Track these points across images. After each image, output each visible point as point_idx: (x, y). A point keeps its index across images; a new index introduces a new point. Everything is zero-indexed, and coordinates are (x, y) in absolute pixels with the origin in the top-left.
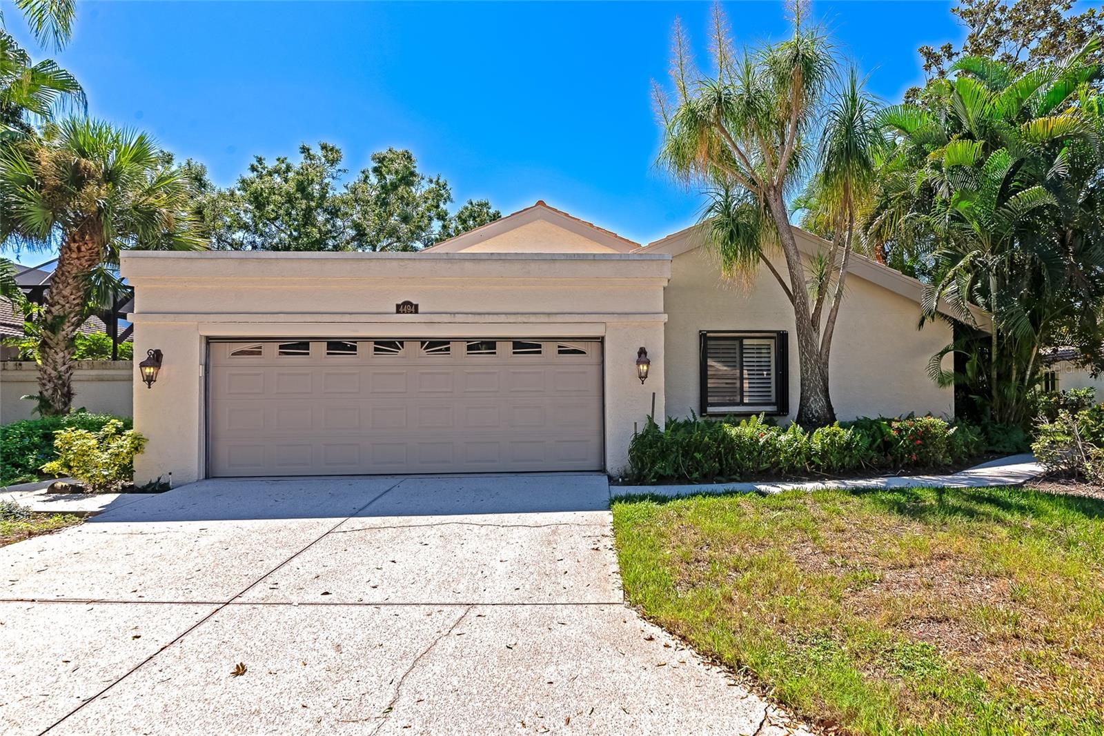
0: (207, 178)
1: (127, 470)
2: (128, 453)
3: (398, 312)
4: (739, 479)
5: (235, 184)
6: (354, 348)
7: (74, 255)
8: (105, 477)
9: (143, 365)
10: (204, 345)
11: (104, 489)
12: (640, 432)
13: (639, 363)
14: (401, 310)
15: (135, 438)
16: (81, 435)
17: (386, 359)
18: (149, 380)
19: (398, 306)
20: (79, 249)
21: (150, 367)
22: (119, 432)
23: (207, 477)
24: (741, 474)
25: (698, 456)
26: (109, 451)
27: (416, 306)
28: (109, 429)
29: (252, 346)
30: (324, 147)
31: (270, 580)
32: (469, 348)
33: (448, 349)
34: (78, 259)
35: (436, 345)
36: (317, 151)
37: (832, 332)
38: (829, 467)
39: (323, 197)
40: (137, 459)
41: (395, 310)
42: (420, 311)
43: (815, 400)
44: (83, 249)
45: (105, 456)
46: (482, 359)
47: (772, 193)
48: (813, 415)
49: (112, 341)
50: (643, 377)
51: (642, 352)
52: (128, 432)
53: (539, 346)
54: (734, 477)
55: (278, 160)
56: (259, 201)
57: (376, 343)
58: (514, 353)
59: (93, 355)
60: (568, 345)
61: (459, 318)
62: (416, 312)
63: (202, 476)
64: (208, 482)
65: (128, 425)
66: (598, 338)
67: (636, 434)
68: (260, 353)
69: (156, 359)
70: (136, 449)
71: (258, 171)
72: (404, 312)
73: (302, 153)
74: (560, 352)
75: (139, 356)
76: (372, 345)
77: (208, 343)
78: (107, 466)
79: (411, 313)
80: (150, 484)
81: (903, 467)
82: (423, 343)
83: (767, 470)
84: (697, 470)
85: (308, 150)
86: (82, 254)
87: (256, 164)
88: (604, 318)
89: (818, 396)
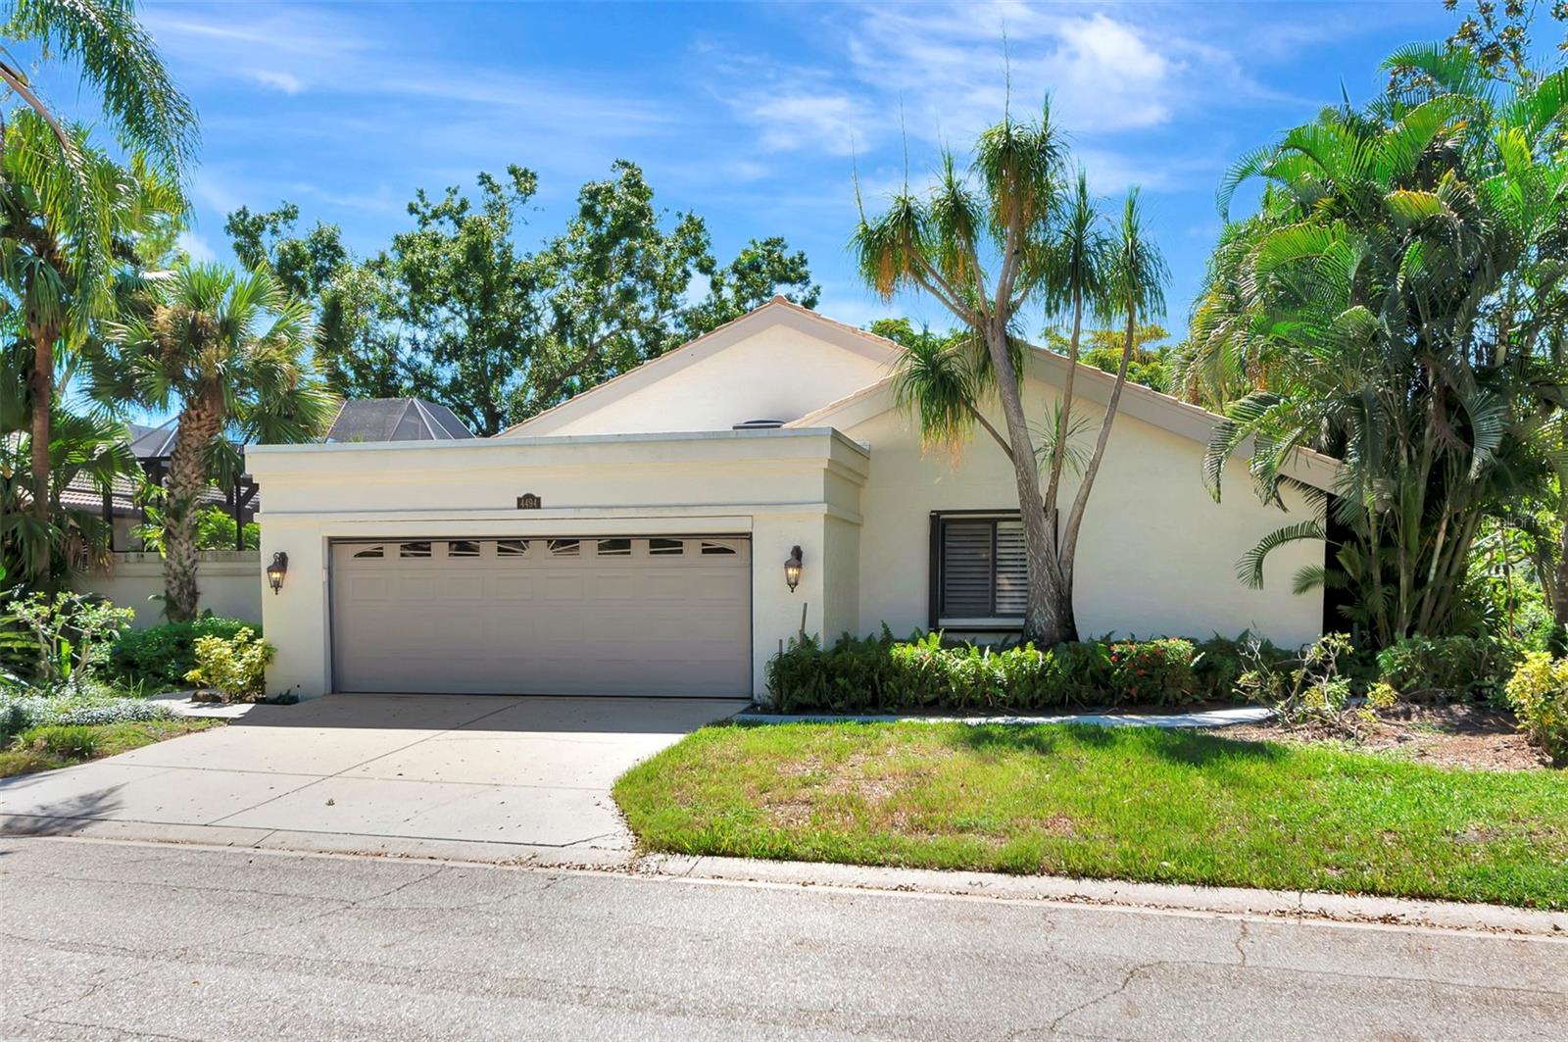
0: (342, 242)
1: (258, 681)
2: (260, 663)
3: (519, 507)
5: (387, 246)
6: (476, 549)
7: (194, 425)
8: (240, 686)
9: (270, 570)
10: (326, 547)
11: (240, 698)
12: (785, 651)
13: (788, 565)
14: (522, 504)
15: (266, 648)
16: (217, 643)
17: (509, 561)
18: (277, 585)
19: (519, 500)
20: (198, 416)
21: (276, 572)
22: (251, 640)
23: (333, 692)
24: (901, 705)
25: (841, 681)
26: (243, 661)
27: (539, 499)
28: (241, 637)
29: (372, 548)
30: (513, 170)
32: (601, 547)
33: (578, 549)
34: (198, 429)
35: (565, 544)
36: (502, 178)
37: (1081, 515)
38: (1016, 700)
39: (506, 265)
40: (268, 668)
41: (516, 505)
42: (542, 505)
43: (1040, 612)
44: (203, 416)
45: (239, 665)
46: (615, 561)
47: (989, 328)
48: (1035, 633)
49: (235, 523)
50: (793, 585)
51: (797, 553)
52: (258, 641)
53: (681, 544)
54: (890, 709)
57: (500, 543)
58: (651, 553)
60: (715, 546)
61: (584, 513)
62: (539, 507)
63: (329, 690)
64: (336, 697)
65: (259, 634)
66: (746, 534)
67: (781, 653)
68: (381, 554)
69: (281, 563)
70: (267, 659)
71: (418, 213)
72: (525, 508)
73: (481, 183)
74: (704, 551)
75: (267, 559)
76: (495, 545)
77: (330, 544)
78: (242, 676)
79: (533, 507)
80: (280, 697)
81: (1119, 704)
82: (550, 542)
83: (935, 702)
84: (843, 699)
85: (489, 178)
86: (202, 423)
87: (416, 199)
88: (750, 511)
89: (1045, 607)
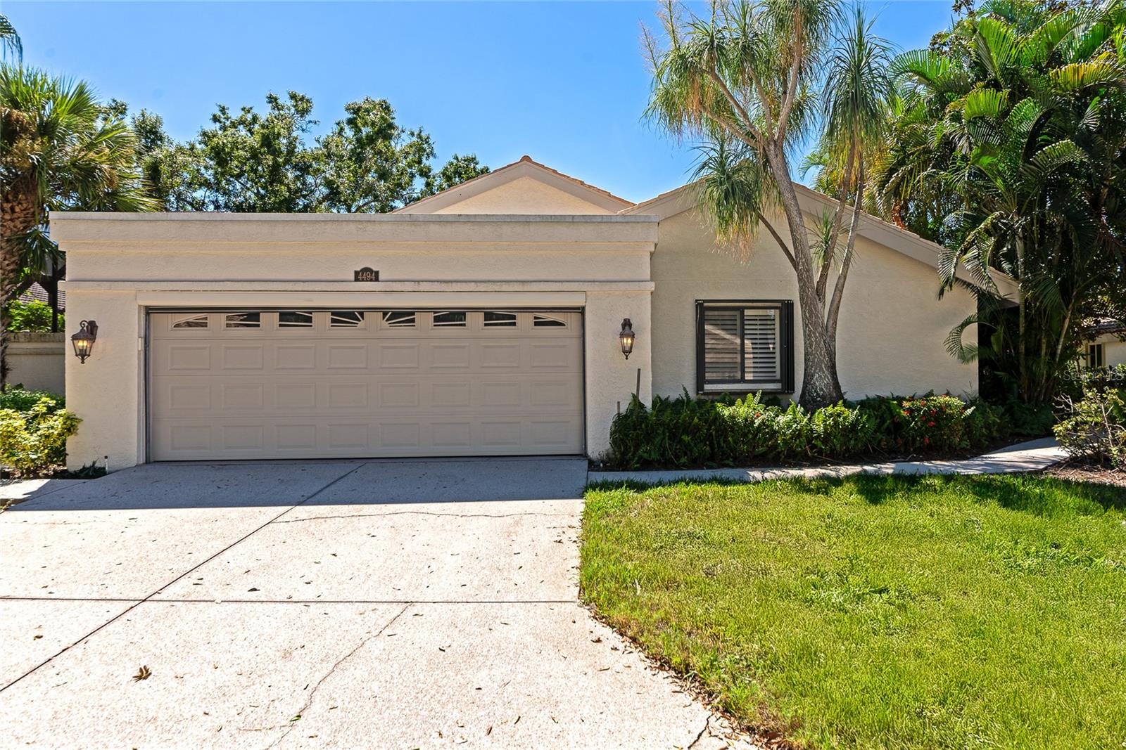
0: (164, 129)
1: (59, 453)
2: (60, 435)
3: (357, 280)
4: (731, 464)
5: (195, 138)
6: (309, 320)
7: (7, 217)
8: (33, 460)
9: (75, 338)
10: (143, 316)
11: (32, 474)
12: (623, 410)
13: (622, 336)
14: (360, 277)
15: (68, 418)
16: (7, 415)
17: (344, 331)
18: (83, 354)
19: (357, 273)
20: (12, 209)
21: (83, 340)
22: (51, 410)
23: (148, 462)
24: (735, 459)
25: (686, 438)
26: (39, 433)
27: (377, 273)
28: (40, 408)
29: (197, 316)
30: (293, 97)
31: (195, 575)
32: (437, 319)
33: (413, 321)
34: (12, 220)
35: (400, 316)
36: (285, 100)
37: (839, 302)
38: (832, 450)
39: (291, 152)
40: (71, 440)
41: (353, 278)
42: (380, 278)
43: (820, 376)
44: (17, 209)
45: (34, 438)
46: (449, 331)
47: (772, 147)
48: (818, 394)
49: (51, 311)
50: (627, 352)
51: (627, 324)
52: (59, 412)
53: (514, 317)
54: (726, 462)
55: (243, 109)
56: (220, 156)
57: (333, 314)
58: (486, 325)
59: (31, 327)
60: (544, 319)
61: (424, 286)
62: (377, 280)
63: (142, 460)
64: (148, 467)
65: (62, 405)
66: (578, 308)
67: (619, 414)
68: (205, 325)
69: (90, 331)
70: (69, 430)
71: (220, 122)
72: (363, 280)
73: (270, 102)
74: (536, 324)
75: (71, 329)
76: (328, 316)
77: (148, 314)
78: (36, 449)
79: (371, 280)
80: (84, 468)
81: (915, 451)
82: (385, 314)
83: (764, 455)
84: (685, 454)
85: (276, 99)
86: (15, 215)
87: (219, 113)
88: (584, 287)
89: (824, 372)
